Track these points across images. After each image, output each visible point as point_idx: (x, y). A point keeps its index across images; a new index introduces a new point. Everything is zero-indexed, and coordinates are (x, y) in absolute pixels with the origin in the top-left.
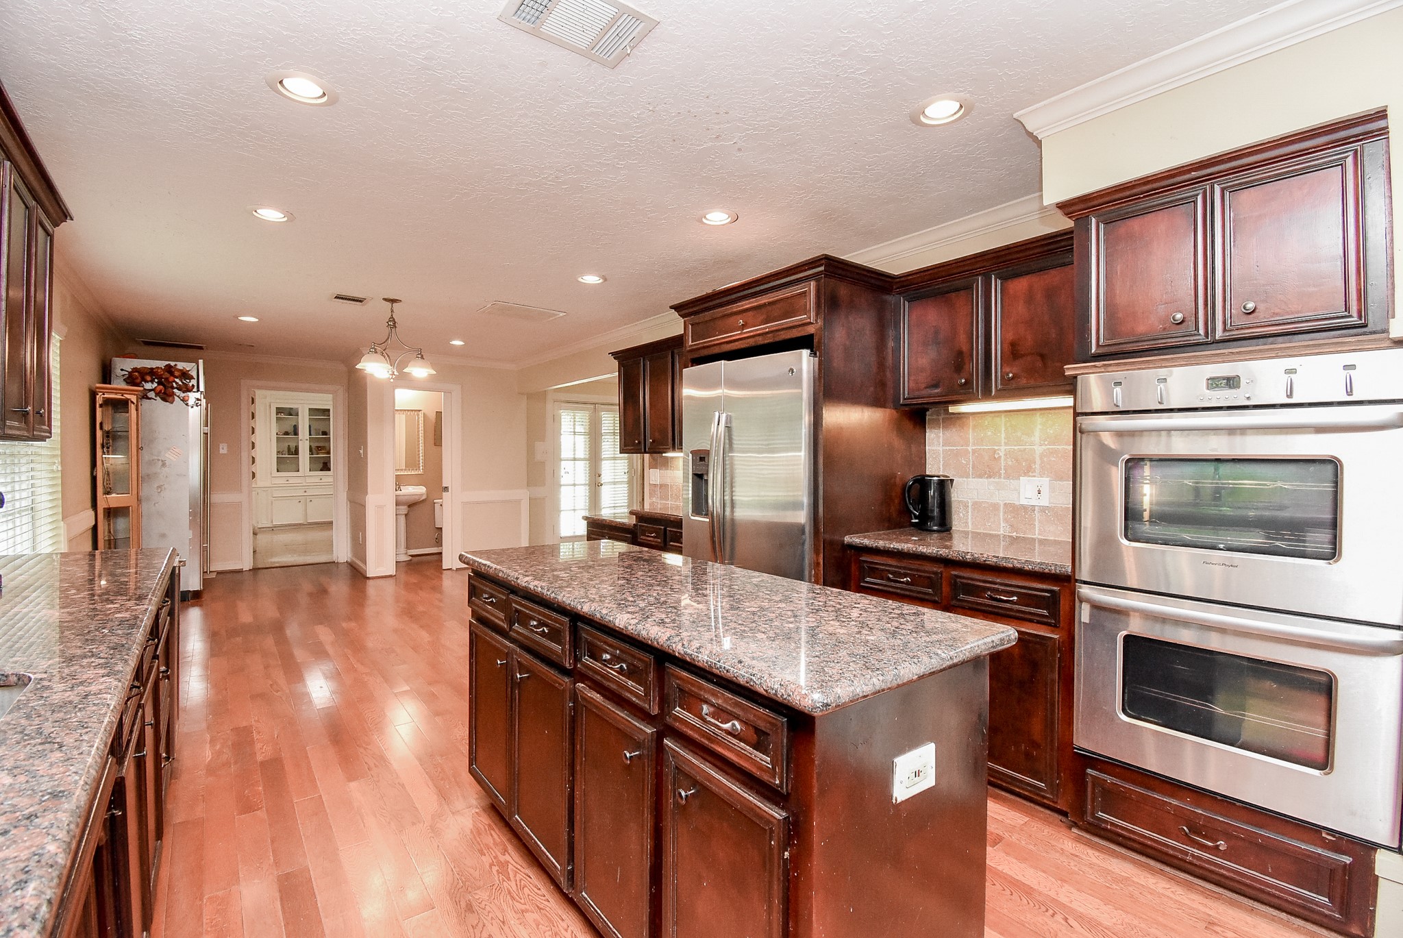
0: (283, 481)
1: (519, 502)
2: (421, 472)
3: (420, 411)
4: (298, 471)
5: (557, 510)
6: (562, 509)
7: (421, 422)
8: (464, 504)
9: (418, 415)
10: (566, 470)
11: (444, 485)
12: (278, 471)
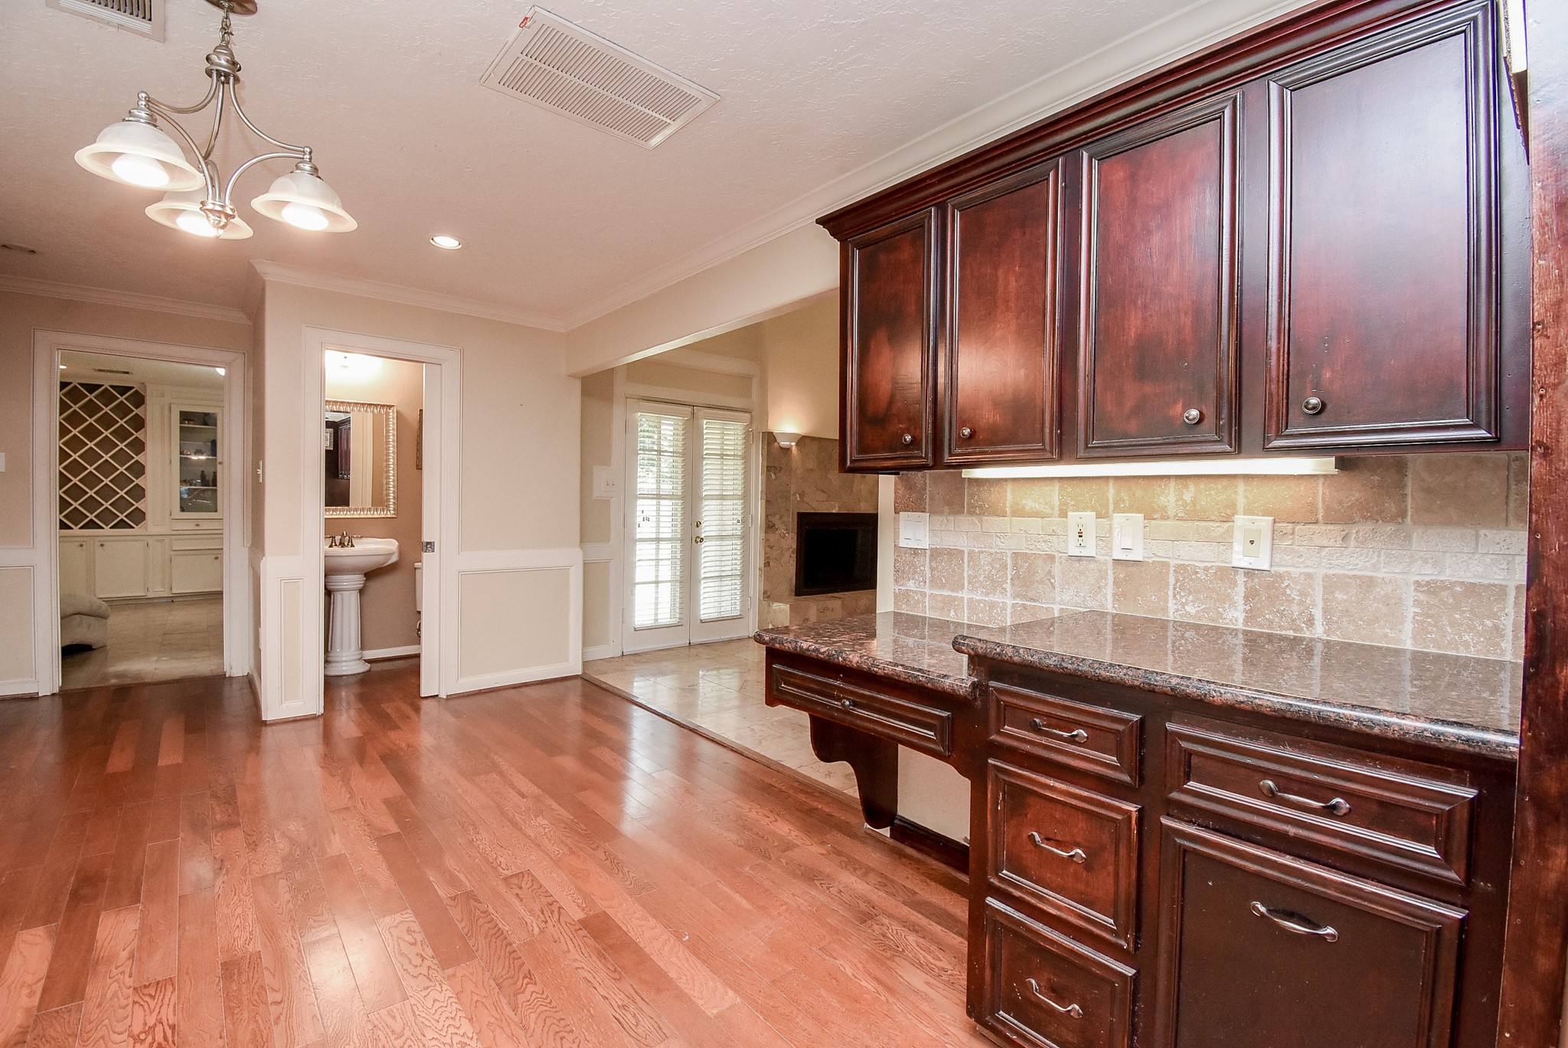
0: (191, 526)
1: (564, 571)
2: (391, 514)
3: (390, 407)
4: (216, 511)
5: (628, 583)
6: (637, 581)
7: (392, 426)
8: (462, 574)
9: (387, 414)
10: (646, 514)
11: (425, 539)
12: (183, 509)
